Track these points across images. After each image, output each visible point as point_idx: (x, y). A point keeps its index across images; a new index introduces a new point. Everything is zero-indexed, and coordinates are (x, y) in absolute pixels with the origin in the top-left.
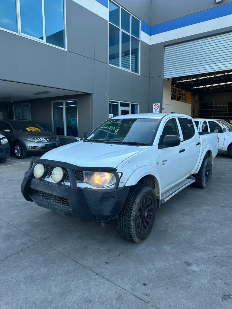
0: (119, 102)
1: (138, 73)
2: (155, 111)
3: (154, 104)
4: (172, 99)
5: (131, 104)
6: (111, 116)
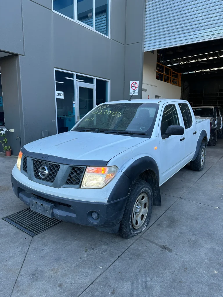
0: (74, 75)
2: (132, 92)
3: (131, 82)
4: (157, 78)
5: (97, 79)
6: (60, 95)
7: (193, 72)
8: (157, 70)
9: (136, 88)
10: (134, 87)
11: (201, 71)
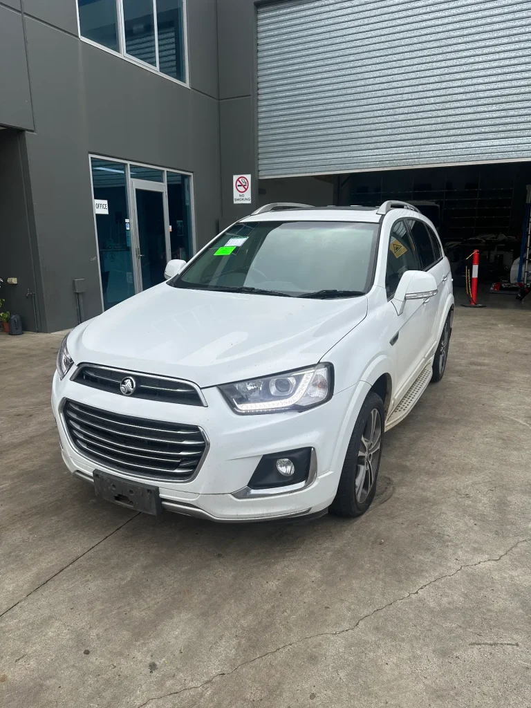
0: (125, 164)
1: (184, 81)
2: (239, 197)
3: (235, 178)
5: (169, 173)
6: (101, 207)
9: (246, 189)
10: (242, 187)
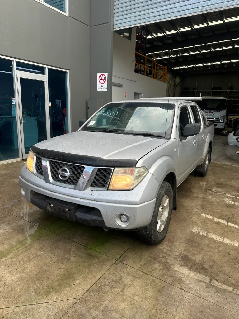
7: (185, 67)
8: (136, 62)
9: (105, 82)
10: (102, 81)
11: (193, 66)
